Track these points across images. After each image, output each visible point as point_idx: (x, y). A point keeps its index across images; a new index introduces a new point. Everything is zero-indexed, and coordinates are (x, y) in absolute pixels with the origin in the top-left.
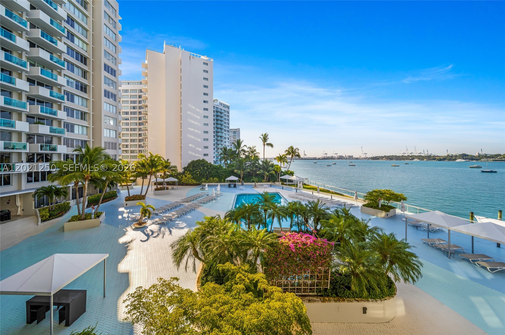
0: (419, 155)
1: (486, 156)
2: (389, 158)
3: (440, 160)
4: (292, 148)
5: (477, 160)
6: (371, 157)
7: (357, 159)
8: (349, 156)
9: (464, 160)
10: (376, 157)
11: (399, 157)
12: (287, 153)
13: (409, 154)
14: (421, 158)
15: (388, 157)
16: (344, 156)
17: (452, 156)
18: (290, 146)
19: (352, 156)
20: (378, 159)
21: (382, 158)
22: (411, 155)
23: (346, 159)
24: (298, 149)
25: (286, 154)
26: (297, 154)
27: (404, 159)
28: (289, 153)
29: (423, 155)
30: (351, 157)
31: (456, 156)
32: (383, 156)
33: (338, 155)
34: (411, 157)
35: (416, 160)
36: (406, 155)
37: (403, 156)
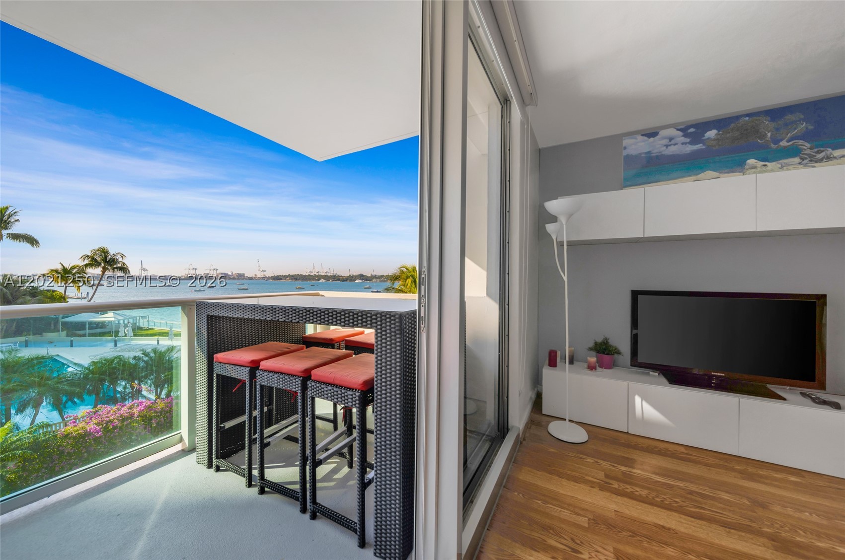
0: (326, 274)
1: (375, 277)
2: (294, 279)
3: (344, 281)
4: (105, 252)
5: (370, 281)
6: (272, 277)
7: (251, 279)
8: (238, 274)
9: (361, 281)
10: (278, 276)
11: (305, 276)
12: (87, 261)
13: (316, 273)
14: (326, 278)
15: (293, 276)
16: (230, 274)
17: (352, 277)
18: (97, 247)
19: (244, 274)
20: (281, 279)
21: (285, 277)
22: (317, 274)
23: (234, 279)
24: (123, 256)
25: (86, 266)
26: (119, 265)
27: (310, 280)
28: (94, 263)
29: (329, 275)
30: (241, 276)
31: (356, 276)
32: (287, 275)
33: (218, 272)
34: (317, 276)
35: (322, 280)
36: (312, 274)
37: (309, 275)
